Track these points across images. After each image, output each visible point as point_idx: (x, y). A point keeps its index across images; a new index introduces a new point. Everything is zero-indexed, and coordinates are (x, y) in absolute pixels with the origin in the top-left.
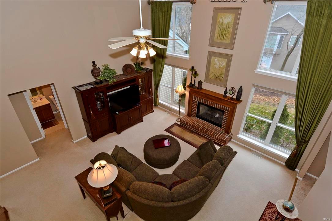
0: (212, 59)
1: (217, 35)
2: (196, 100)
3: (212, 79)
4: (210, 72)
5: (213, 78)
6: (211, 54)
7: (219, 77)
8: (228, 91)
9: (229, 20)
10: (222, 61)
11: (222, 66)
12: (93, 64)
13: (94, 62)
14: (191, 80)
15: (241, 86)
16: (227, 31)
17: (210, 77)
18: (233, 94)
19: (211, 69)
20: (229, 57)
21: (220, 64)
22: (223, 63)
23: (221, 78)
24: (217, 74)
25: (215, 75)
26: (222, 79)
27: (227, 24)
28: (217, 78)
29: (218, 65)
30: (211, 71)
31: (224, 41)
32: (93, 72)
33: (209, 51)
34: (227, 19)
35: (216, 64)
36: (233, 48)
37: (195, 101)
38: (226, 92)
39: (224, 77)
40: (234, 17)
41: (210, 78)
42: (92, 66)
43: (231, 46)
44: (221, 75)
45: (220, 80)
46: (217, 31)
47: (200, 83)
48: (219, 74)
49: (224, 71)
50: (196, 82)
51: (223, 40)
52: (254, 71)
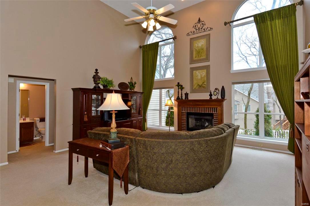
0: (194, 73)
1: (195, 55)
2: (184, 111)
3: (196, 89)
4: (194, 84)
5: (197, 87)
6: (192, 69)
7: (202, 86)
8: (212, 93)
9: (202, 43)
10: (202, 72)
11: (203, 76)
12: (95, 71)
13: (97, 70)
14: (178, 94)
15: (223, 87)
16: (202, 51)
17: (194, 87)
18: (218, 94)
19: (194, 80)
20: (207, 68)
21: (201, 75)
22: (204, 73)
23: (204, 85)
24: (200, 84)
25: (198, 85)
26: (206, 86)
27: (201, 46)
28: (200, 86)
29: (200, 76)
30: (195, 82)
31: (202, 58)
32: (94, 77)
33: (190, 68)
34: (201, 43)
35: (198, 76)
36: (209, 60)
37: (184, 113)
38: (211, 95)
39: (207, 84)
40: (206, 40)
41: (195, 89)
42: (95, 72)
43: (207, 59)
44: (203, 83)
45: (204, 87)
46: (194, 53)
47: (187, 95)
48: (202, 83)
49: (206, 79)
50: (182, 94)
51: (200, 57)
52: (230, 72)
